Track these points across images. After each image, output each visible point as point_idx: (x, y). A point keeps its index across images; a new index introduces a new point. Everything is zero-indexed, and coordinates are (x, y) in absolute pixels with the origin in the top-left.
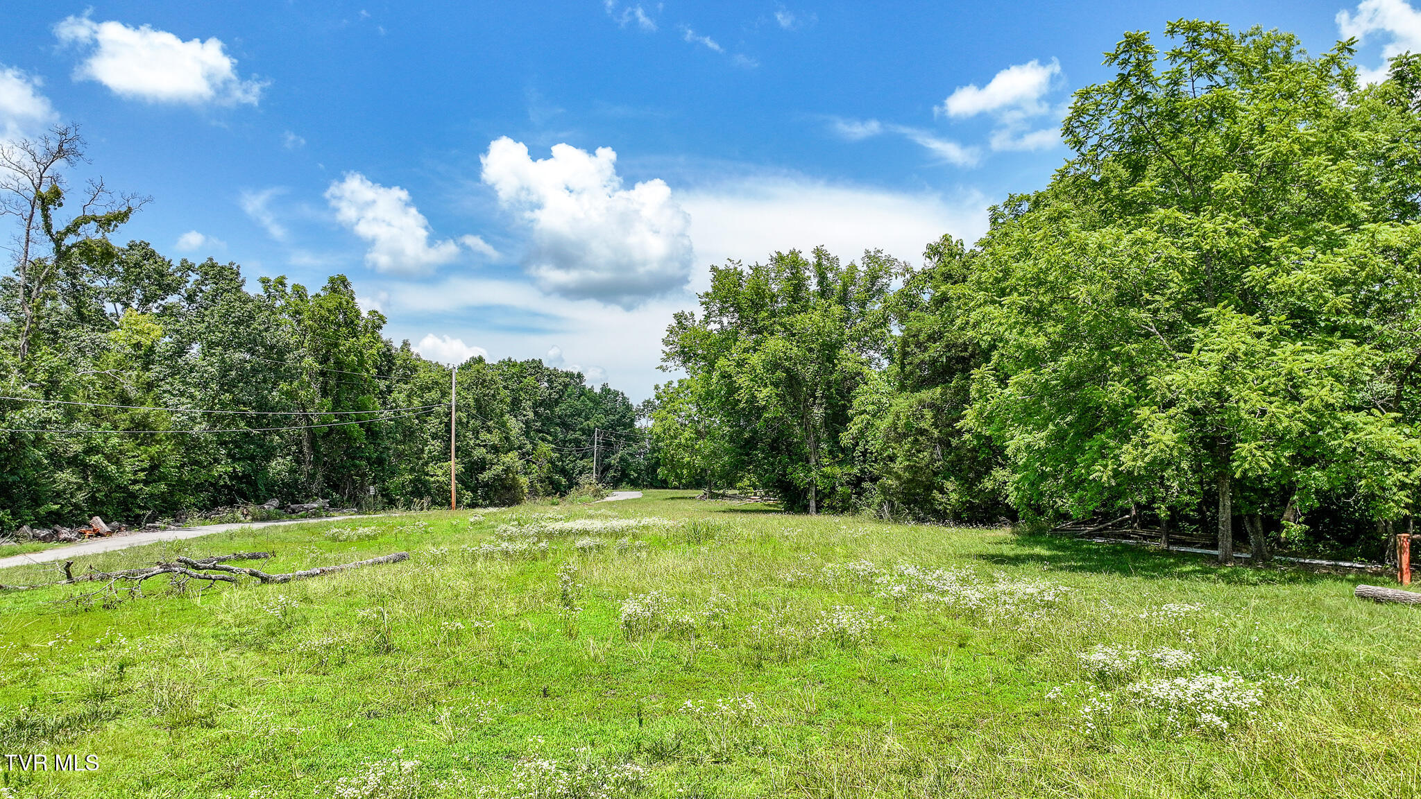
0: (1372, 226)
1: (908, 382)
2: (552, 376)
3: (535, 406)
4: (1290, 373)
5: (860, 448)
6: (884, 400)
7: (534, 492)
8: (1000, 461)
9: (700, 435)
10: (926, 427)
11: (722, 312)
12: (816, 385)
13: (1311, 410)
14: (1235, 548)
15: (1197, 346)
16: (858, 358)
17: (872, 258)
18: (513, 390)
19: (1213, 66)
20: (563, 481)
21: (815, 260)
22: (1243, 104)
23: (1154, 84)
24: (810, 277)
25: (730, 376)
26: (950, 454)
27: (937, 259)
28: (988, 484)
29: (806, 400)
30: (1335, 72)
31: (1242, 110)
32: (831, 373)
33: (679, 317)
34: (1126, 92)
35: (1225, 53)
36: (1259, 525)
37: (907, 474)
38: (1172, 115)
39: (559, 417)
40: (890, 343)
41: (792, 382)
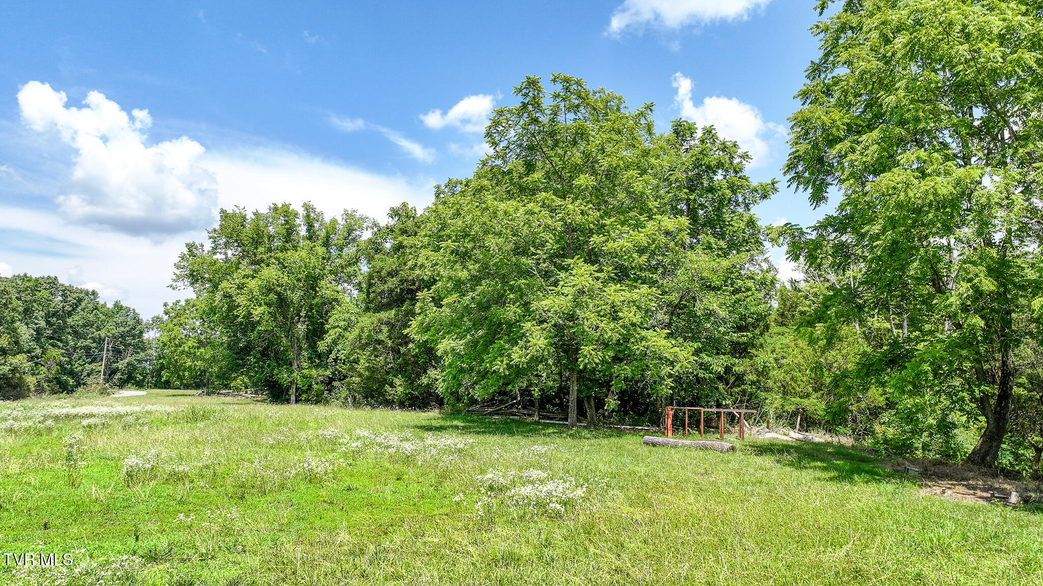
0: (659, 217)
1: (372, 305)
2: (66, 292)
3: (47, 317)
4: (613, 303)
5: (333, 356)
6: (353, 318)
7: (40, 390)
8: (434, 364)
9: (201, 344)
10: (383, 339)
11: (227, 245)
12: (301, 307)
13: (623, 327)
14: (579, 420)
15: (561, 283)
16: (335, 288)
17: (348, 215)
18: (26, 301)
19: (578, 106)
20: (71, 382)
21: (305, 213)
22: (593, 133)
23: (542, 112)
24: (300, 225)
25: (230, 297)
26: (398, 358)
27: (397, 219)
28: (425, 380)
29: (292, 318)
30: (643, 121)
31: (593, 137)
32: (314, 298)
33: (191, 247)
34: (526, 115)
35: (585, 99)
36: (592, 403)
37: (367, 373)
38: (552, 134)
39: (71, 327)
40: (360, 278)
41: (282, 302)
